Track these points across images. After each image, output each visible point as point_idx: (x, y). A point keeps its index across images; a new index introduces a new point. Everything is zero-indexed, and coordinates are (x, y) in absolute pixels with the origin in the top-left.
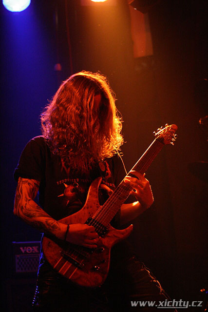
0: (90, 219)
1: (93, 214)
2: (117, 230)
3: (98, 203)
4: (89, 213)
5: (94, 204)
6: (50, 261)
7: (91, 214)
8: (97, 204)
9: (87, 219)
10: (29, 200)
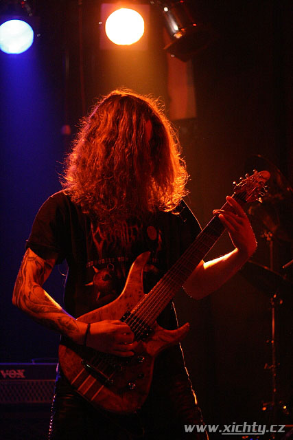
0: (127, 314)
1: (133, 306)
2: (166, 331)
3: (142, 291)
4: (128, 305)
5: (136, 291)
6: (67, 373)
7: (130, 307)
8: (140, 292)
9: (124, 313)
10: (35, 287)
